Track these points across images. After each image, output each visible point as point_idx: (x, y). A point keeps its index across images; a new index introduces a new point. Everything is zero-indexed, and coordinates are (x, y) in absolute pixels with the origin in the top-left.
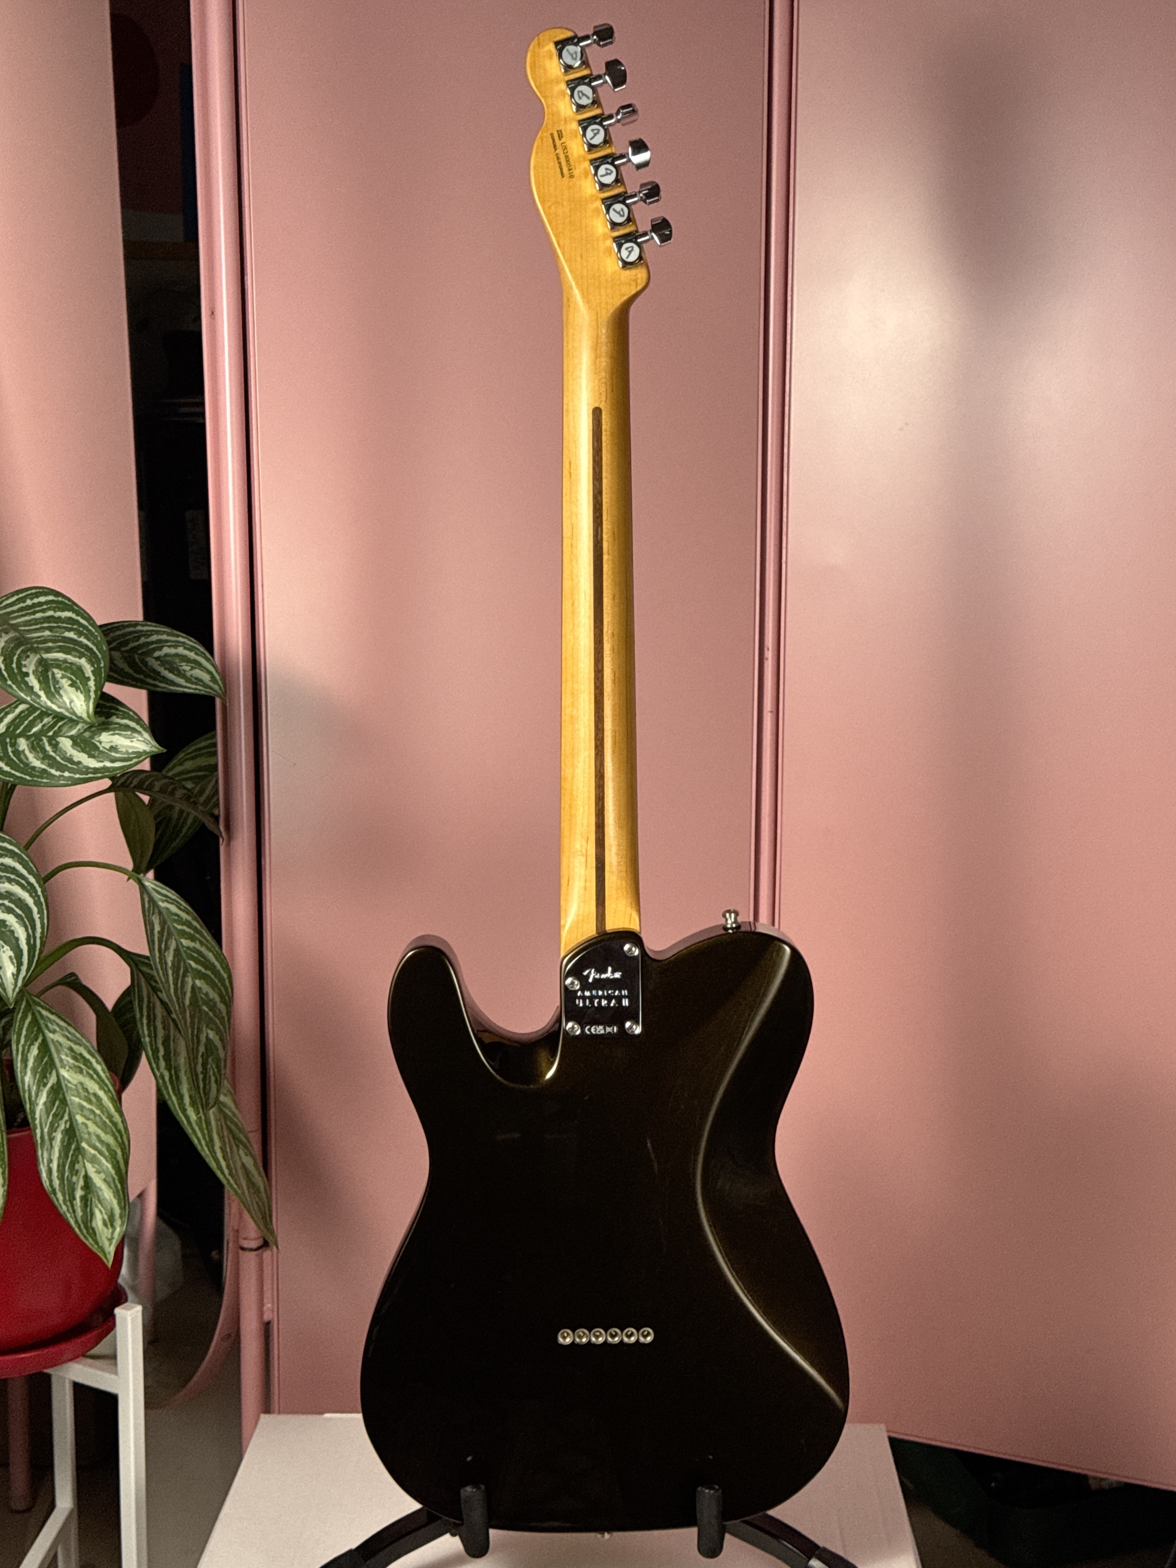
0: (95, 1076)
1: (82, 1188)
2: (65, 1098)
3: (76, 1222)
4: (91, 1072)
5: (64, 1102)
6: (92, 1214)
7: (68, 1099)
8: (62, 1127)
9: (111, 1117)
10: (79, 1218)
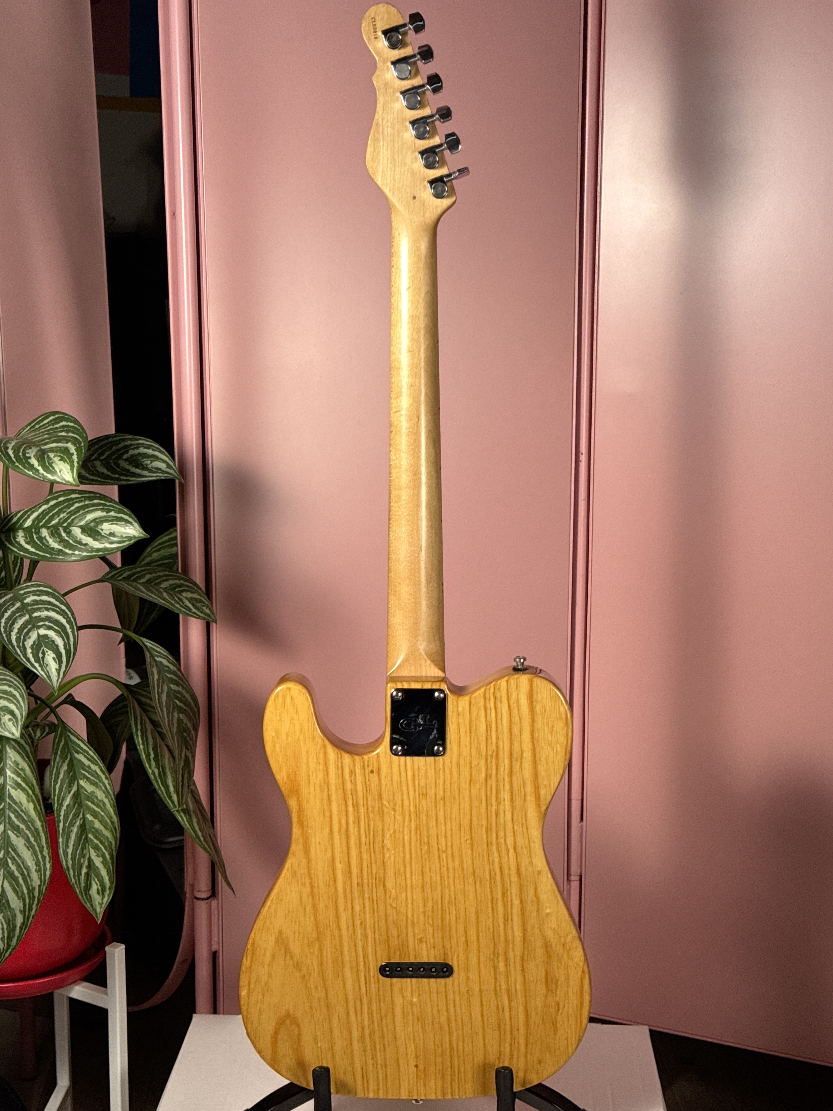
0: (103, 788)
1: (87, 867)
2: (81, 802)
3: (80, 891)
4: (101, 785)
5: (80, 805)
6: (91, 885)
7: (83, 803)
8: (78, 823)
9: (110, 818)
10: (82, 888)
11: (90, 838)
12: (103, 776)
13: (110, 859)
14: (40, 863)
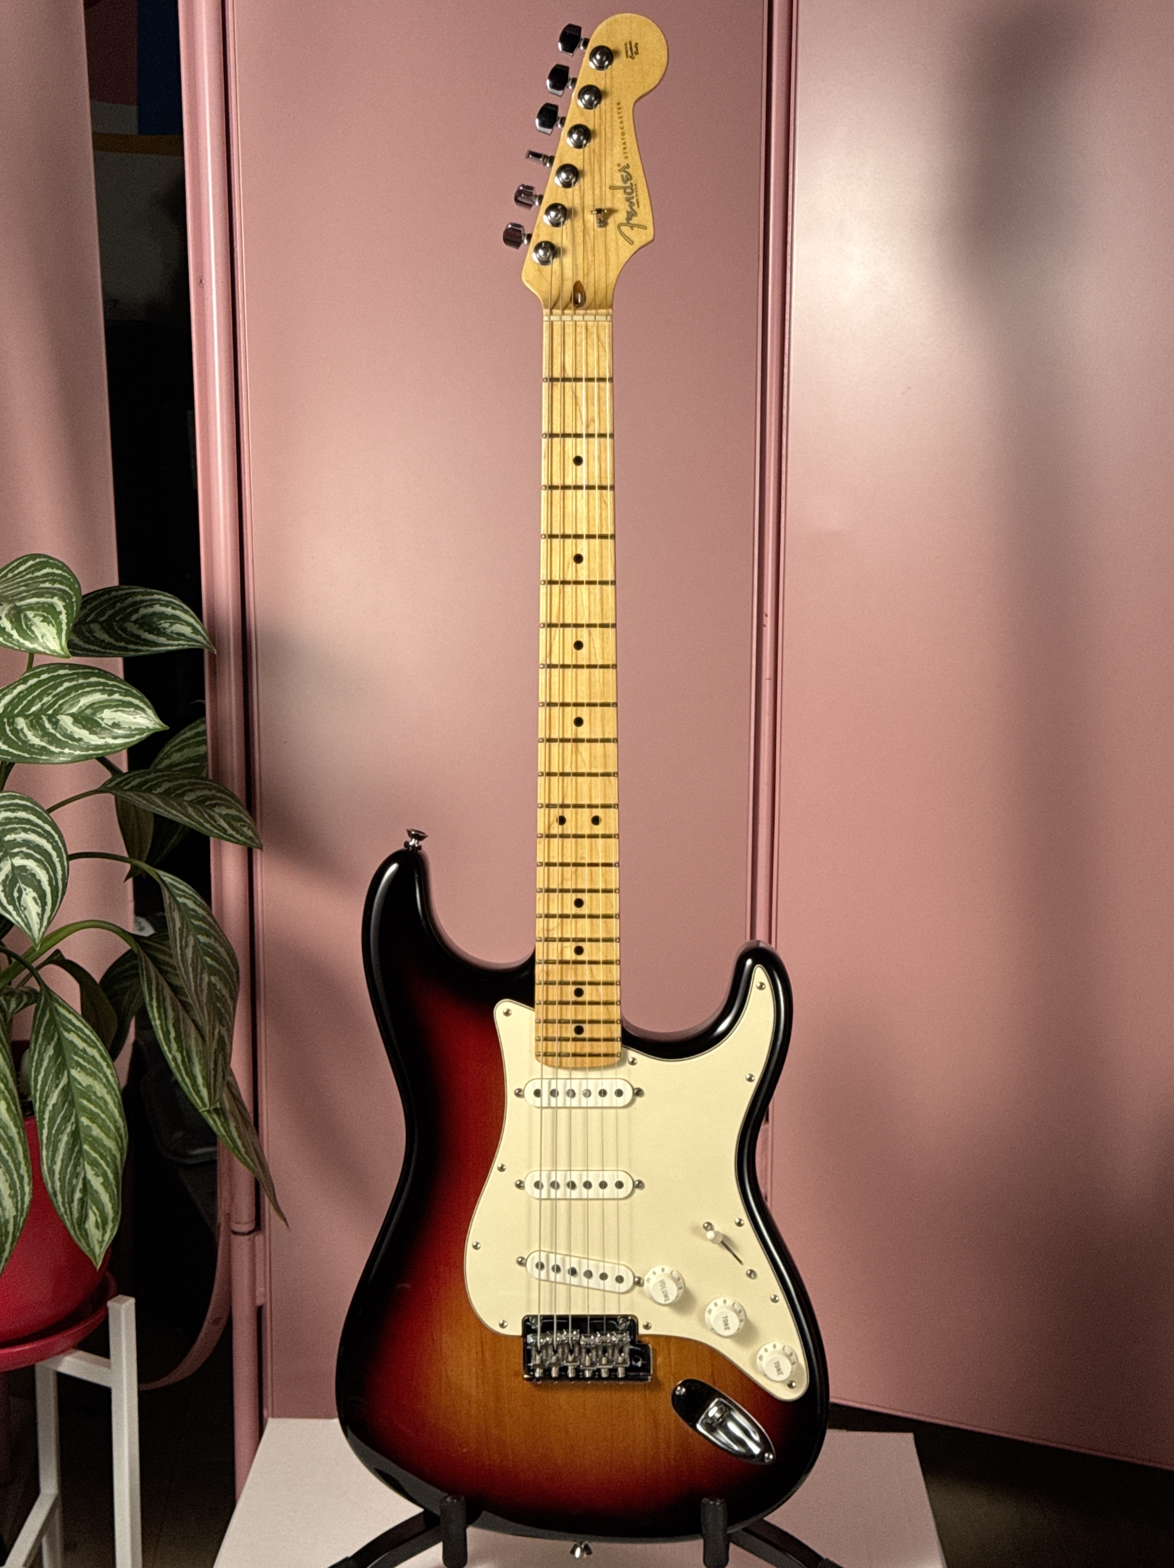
1: (81, 1191)
2: (73, 1100)
3: (72, 1224)
4: (101, 1076)
5: (72, 1104)
6: (87, 1216)
8: (69, 1130)
9: (115, 1122)
10: (75, 1221)
11: (86, 1151)
12: (104, 1064)
13: (114, 1179)
14: (15, 1184)
